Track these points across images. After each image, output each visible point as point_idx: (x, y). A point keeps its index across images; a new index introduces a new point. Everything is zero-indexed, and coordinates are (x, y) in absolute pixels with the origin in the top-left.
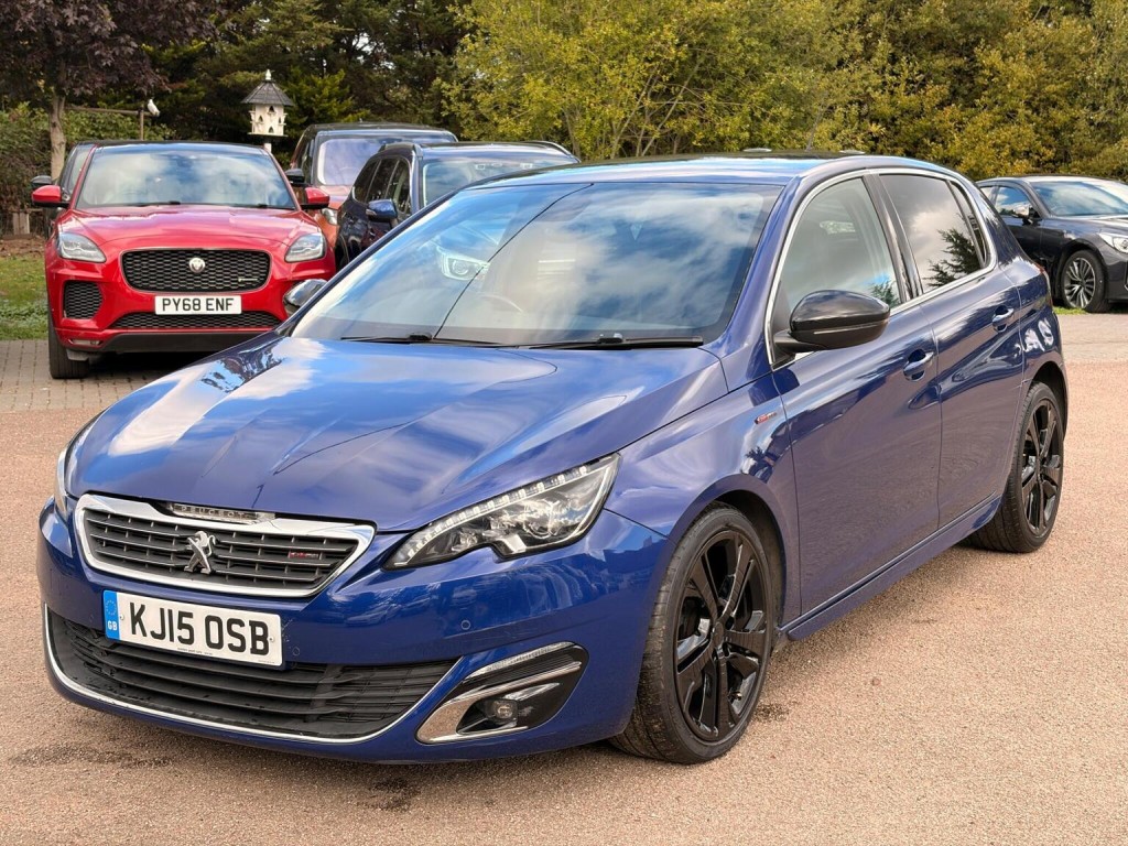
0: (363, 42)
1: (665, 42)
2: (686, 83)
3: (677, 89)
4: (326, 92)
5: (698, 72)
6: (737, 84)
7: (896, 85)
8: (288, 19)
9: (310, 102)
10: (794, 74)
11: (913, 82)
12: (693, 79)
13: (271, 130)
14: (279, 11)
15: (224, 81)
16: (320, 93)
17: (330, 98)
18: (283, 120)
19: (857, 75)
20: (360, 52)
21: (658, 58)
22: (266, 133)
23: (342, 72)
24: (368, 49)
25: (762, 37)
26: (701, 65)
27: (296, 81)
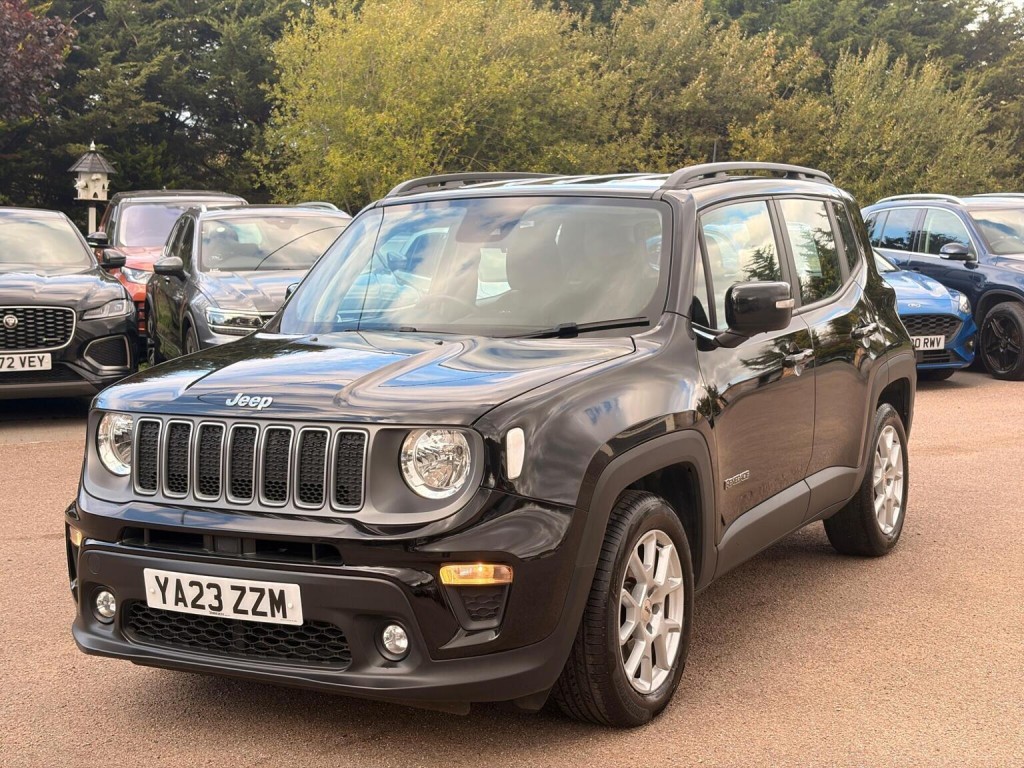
0: (185, 116)
1: (455, 119)
2: (475, 155)
3: (466, 160)
4: (151, 160)
5: (486, 146)
6: (520, 156)
7: (660, 157)
8: (118, 97)
9: (135, 169)
10: (568, 149)
11: (673, 155)
12: (481, 151)
13: (95, 195)
14: (109, 90)
15: (56, 151)
16: (145, 161)
17: (154, 165)
18: (106, 186)
19: (625, 149)
20: (183, 125)
21: (449, 133)
22: (91, 197)
23: (164, 142)
24: (190, 123)
25: (542, 115)
26: (488, 139)
27: (121, 150)
